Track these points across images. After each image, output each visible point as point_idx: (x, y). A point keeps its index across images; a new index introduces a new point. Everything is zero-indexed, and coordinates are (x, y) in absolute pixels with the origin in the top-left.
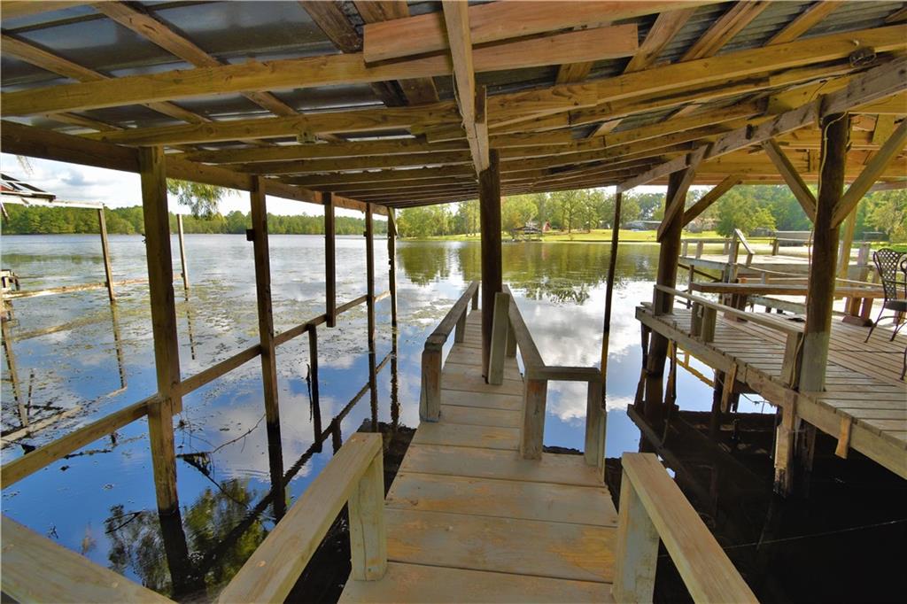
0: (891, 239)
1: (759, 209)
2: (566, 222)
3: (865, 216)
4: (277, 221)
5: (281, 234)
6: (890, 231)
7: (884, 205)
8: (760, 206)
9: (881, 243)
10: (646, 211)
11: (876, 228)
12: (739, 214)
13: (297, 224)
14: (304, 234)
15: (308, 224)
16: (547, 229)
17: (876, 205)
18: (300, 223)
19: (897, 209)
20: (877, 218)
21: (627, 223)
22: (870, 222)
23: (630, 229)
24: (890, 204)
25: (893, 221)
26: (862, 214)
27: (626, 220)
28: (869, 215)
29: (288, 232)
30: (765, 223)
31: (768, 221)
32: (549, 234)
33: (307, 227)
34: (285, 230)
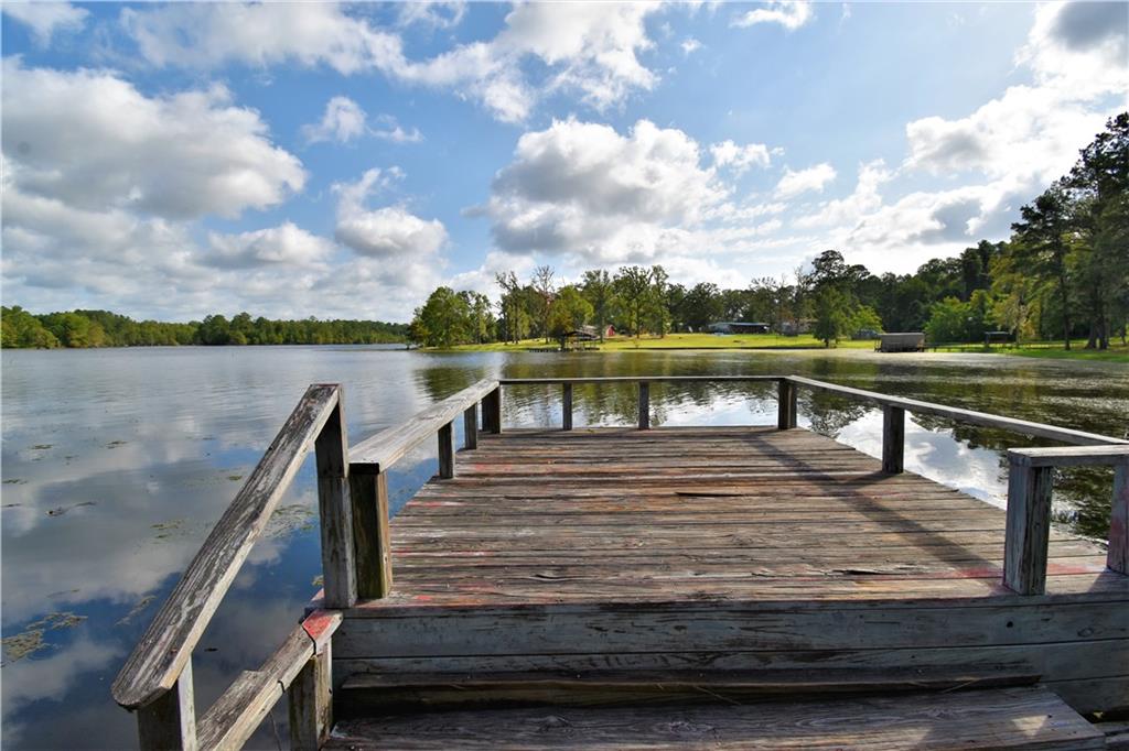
0: (1019, 340)
1: (861, 307)
2: (634, 325)
3: (984, 312)
4: (273, 328)
5: (277, 344)
6: (1015, 331)
7: (1006, 298)
8: (862, 303)
9: (1008, 345)
10: (735, 311)
11: (999, 327)
12: (837, 313)
13: (301, 332)
14: (309, 344)
15: (315, 331)
16: (611, 334)
17: (996, 298)
18: (305, 330)
19: (1022, 303)
20: (999, 315)
21: (710, 326)
22: (991, 319)
23: (711, 332)
24: (1013, 297)
25: (1018, 318)
26: (980, 311)
27: (710, 322)
28: (989, 311)
29: (287, 342)
30: (870, 324)
31: (873, 321)
32: (612, 340)
33: (314, 335)
34: (282, 340)
